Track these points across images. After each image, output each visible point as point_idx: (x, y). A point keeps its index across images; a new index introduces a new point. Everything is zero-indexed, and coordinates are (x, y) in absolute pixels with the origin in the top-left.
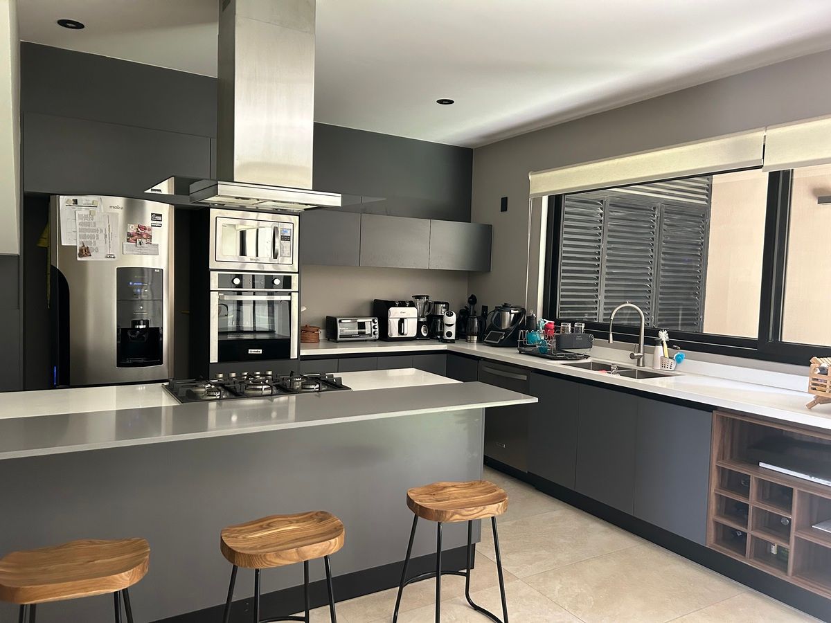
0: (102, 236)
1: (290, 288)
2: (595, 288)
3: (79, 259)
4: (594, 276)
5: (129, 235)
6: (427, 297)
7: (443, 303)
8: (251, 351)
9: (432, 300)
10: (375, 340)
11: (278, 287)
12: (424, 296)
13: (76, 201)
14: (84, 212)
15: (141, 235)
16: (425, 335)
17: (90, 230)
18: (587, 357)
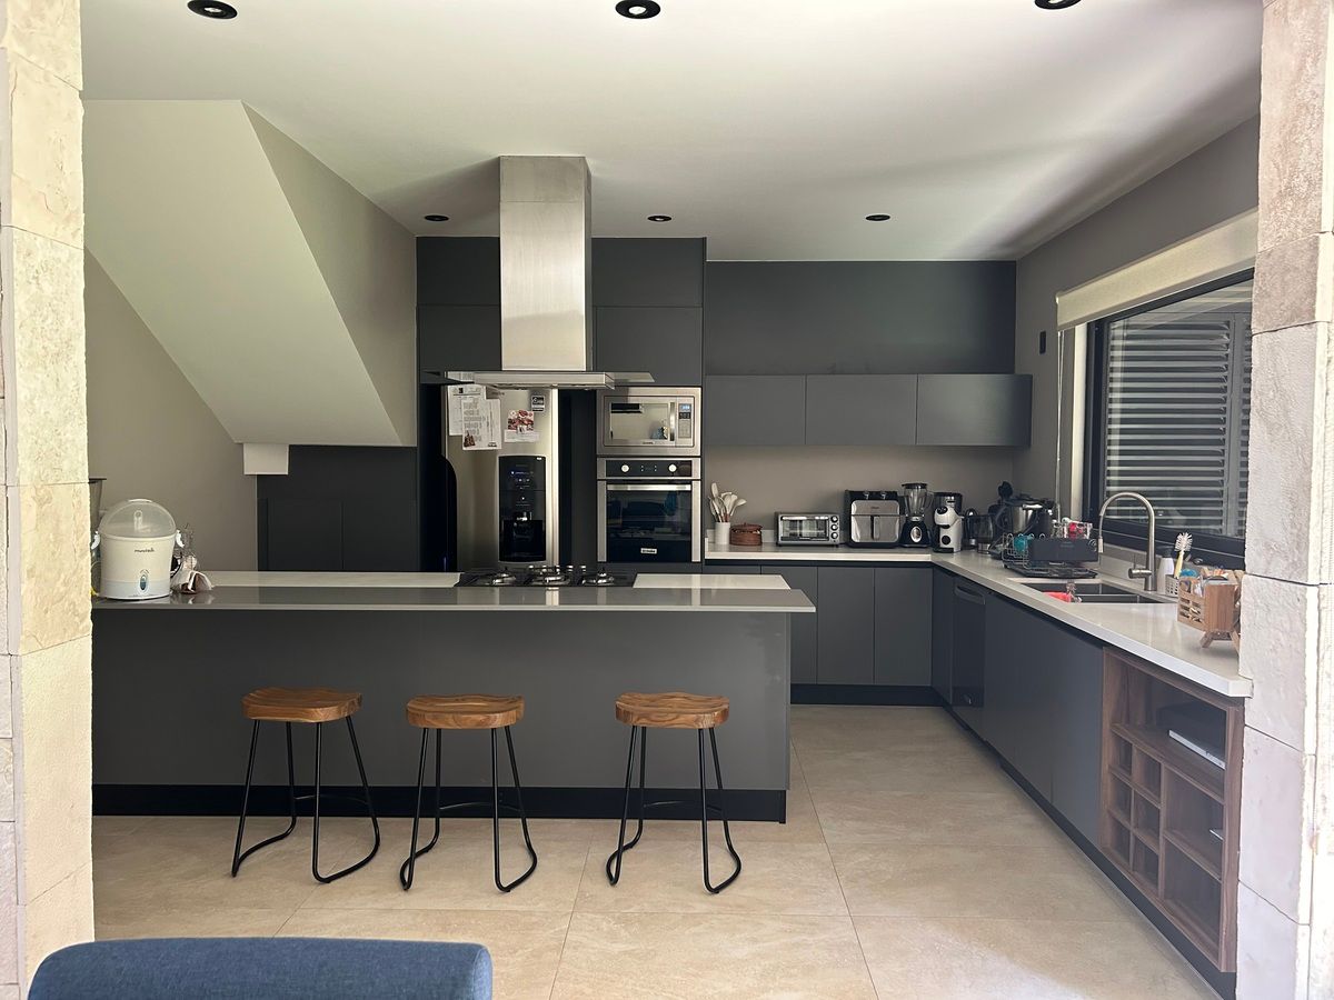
0: (484, 424)
1: (691, 476)
2: (1219, 469)
3: (464, 449)
4: (1218, 448)
5: (511, 421)
6: (924, 486)
7: (950, 495)
8: (644, 550)
9: (932, 489)
10: (837, 546)
11: (673, 474)
12: (917, 484)
13: (461, 390)
14: (469, 400)
15: (522, 422)
16: (916, 540)
17: (476, 419)
18: (1093, 576)
